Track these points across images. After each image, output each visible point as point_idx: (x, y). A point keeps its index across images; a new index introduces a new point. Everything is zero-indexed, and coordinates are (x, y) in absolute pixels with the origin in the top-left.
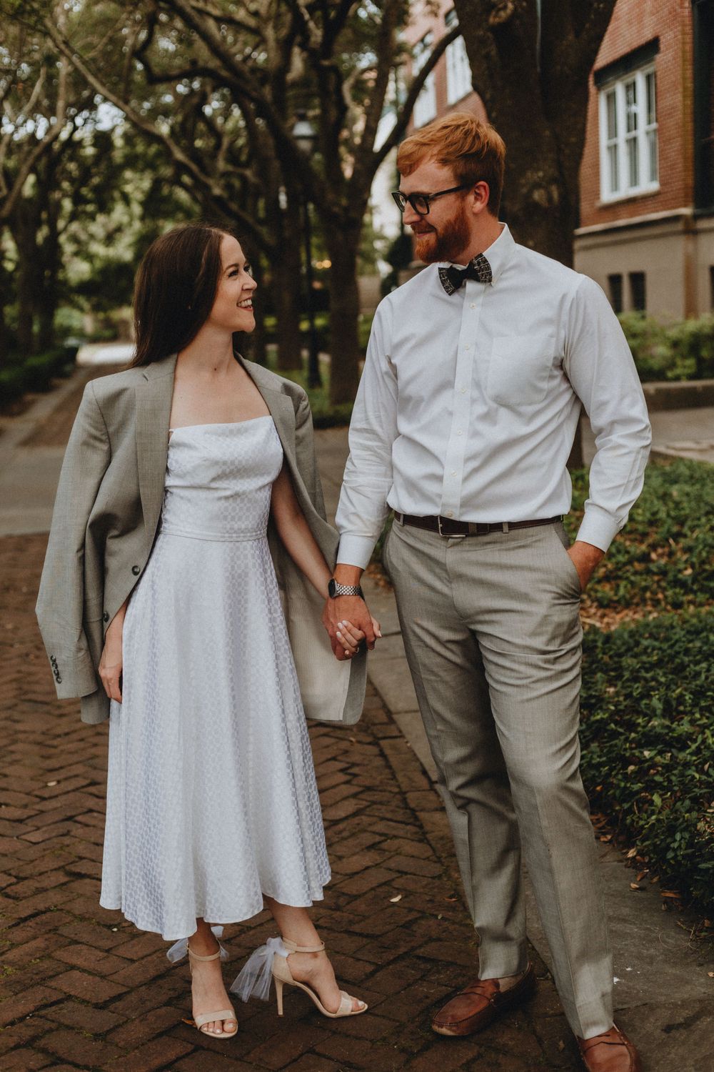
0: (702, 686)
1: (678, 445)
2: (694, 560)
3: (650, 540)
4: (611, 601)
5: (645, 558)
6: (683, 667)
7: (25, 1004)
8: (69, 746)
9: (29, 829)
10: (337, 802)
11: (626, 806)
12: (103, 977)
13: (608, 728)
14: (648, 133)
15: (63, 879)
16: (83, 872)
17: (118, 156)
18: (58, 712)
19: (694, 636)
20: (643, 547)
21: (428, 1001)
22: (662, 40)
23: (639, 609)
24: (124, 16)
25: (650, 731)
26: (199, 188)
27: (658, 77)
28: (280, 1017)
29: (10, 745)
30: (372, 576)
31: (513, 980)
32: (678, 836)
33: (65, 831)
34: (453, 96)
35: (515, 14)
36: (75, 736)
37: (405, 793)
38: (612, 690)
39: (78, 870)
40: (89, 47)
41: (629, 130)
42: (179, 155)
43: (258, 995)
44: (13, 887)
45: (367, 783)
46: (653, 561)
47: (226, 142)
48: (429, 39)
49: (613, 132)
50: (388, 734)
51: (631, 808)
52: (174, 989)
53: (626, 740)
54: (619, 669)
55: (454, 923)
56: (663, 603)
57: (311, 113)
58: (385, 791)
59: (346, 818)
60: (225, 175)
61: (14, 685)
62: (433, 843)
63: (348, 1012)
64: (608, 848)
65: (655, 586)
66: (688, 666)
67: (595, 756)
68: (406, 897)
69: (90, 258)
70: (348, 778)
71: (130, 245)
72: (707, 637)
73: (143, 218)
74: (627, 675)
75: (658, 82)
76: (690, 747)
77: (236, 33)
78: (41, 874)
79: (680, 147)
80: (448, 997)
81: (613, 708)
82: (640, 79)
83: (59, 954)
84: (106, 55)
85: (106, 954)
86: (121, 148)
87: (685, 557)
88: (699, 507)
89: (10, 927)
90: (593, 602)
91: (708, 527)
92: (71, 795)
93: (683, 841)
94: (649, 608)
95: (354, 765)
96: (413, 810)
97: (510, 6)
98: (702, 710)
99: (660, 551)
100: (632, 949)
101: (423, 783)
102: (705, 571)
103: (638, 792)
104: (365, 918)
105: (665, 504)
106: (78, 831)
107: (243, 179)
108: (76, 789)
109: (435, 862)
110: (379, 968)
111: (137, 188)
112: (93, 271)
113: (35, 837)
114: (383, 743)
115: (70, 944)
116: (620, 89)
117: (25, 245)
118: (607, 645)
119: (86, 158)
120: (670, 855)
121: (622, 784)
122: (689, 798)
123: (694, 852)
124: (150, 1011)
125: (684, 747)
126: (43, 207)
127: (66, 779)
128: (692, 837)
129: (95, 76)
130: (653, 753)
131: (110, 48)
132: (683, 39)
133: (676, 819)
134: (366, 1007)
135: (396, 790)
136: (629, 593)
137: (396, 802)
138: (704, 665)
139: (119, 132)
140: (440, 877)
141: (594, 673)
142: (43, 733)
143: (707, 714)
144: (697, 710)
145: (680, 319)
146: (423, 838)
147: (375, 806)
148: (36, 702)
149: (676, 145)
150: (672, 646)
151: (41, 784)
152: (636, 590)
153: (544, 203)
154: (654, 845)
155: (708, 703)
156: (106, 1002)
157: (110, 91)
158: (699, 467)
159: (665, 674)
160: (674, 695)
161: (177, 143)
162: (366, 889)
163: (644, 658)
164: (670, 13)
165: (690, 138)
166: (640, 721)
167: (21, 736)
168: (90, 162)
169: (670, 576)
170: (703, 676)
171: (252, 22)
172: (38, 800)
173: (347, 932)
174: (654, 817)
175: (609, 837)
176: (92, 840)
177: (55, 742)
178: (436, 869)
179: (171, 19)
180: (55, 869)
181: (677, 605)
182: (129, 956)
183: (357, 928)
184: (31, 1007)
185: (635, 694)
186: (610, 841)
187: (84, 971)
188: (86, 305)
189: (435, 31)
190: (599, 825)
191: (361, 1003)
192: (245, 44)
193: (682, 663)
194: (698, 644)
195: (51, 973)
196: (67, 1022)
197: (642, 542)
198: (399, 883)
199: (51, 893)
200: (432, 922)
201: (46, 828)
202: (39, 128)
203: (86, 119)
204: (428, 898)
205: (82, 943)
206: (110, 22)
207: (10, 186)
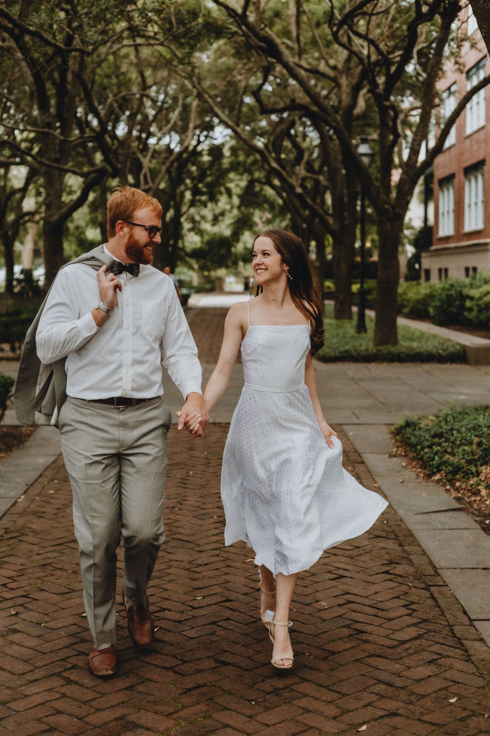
8: (209, 573)
9: (187, 628)
10: (403, 628)
12: (249, 735)
15: (214, 665)
16: (227, 661)
17: (226, 162)
18: (197, 549)
24: (240, 66)
26: (287, 187)
30: (414, 469)
33: (212, 632)
34: (470, 129)
36: (212, 566)
37: (452, 626)
39: (223, 659)
40: (213, 87)
42: (274, 165)
44: (180, 667)
45: (424, 617)
47: (306, 156)
48: (454, 89)
50: (436, 584)
57: (370, 138)
58: (437, 623)
59: (410, 640)
60: (303, 179)
62: (476, 663)
68: (460, 699)
69: (201, 233)
70: (410, 611)
71: (230, 225)
73: (239, 207)
77: (318, 80)
78: (198, 660)
83: (216, 716)
85: (249, 719)
86: (229, 157)
89: (180, 694)
92: (213, 607)
95: (413, 603)
96: (459, 639)
101: (467, 621)
104: (432, 712)
106: (220, 632)
107: (316, 181)
108: (217, 603)
109: (479, 677)
111: (237, 186)
112: (203, 242)
113: (192, 634)
114: (433, 589)
115: (223, 710)
119: (203, 163)
126: (172, 197)
127: (209, 596)
131: (228, 88)
135: (446, 623)
137: (446, 631)
139: (228, 146)
140: (483, 688)
142: (189, 563)
146: (468, 659)
147: (431, 634)
148: (182, 540)
151: (192, 598)
157: (227, 117)
162: (430, 692)
167: (173, 563)
168: (206, 165)
171: (331, 73)
172: (190, 608)
173: (419, 720)
176: (232, 639)
177: (198, 569)
178: (480, 682)
180: (208, 657)
182: (265, 721)
183: (426, 718)
187: (235, 729)
188: (196, 266)
189: (458, 82)
192: (324, 87)
195: (213, 728)
198: (454, 689)
199: (206, 674)
200: (481, 719)
201: (197, 629)
202: (173, 141)
203: (206, 137)
204: (476, 702)
205: (232, 710)
206: (229, 70)
207: (153, 181)
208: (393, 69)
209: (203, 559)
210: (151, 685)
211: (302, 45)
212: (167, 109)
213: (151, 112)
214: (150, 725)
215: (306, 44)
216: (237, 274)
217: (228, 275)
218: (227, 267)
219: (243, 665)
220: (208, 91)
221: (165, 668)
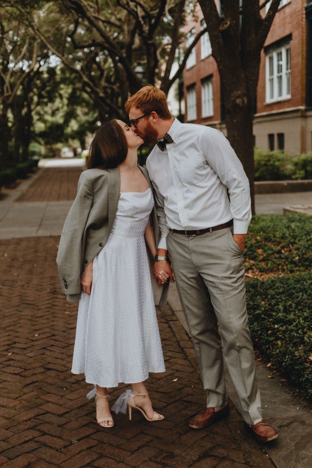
0: (299, 301)
1: (295, 206)
2: (300, 253)
3: (282, 245)
4: (264, 269)
5: (279, 252)
6: (293, 294)
7: (31, 414)
8: (43, 321)
9: (28, 352)
11: (267, 346)
12: (60, 405)
13: (261, 316)
14: (286, 74)
15: (43, 370)
16: (51, 368)
17: (58, 78)
18: (37, 308)
19: (297, 283)
20: (279, 248)
21: (187, 416)
22: (293, 35)
23: (276, 273)
24: (63, 19)
25: (278, 318)
26: (93, 93)
27: (291, 51)
28: (130, 421)
29: (18, 320)
31: (220, 408)
32: (287, 357)
33: (43, 353)
34: (203, 56)
35: (230, 26)
36: (45, 317)
37: (179, 341)
38: (263, 303)
39: (49, 367)
40: (48, 31)
41: (278, 72)
42: (86, 79)
43: (122, 411)
44: (23, 373)
46: (282, 253)
47: (105, 73)
48: (193, 31)
49: (272, 73)
50: (172, 319)
51: (269, 347)
52: (89, 410)
53: (268, 321)
54: (267, 294)
55: (198, 389)
56: (286, 271)
57: (142, 62)
58: (171, 341)
60: (105, 88)
61: (19, 297)
62: (190, 360)
63: (157, 419)
64: (260, 363)
65: (283, 264)
66: (294, 293)
67: (255, 327)
68: (179, 379)
69: (45, 122)
71: (62, 117)
72: (303, 283)
73: (68, 105)
74: (269, 297)
75: (291, 52)
76: (293, 324)
77: (111, 27)
78: (34, 368)
79: (300, 80)
80: (195, 415)
81: (263, 309)
82: (283, 51)
83: (42, 397)
84: (55, 35)
85: (61, 398)
86: (60, 75)
87: (296, 252)
88: (303, 232)
89: (23, 387)
90: (257, 269)
91: (306, 240)
92: (44, 340)
93: (289, 359)
94: (280, 272)
96: (182, 348)
97: (229, 23)
98: (299, 310)
99: (286, 249)
100: (268, 399)
101: (187, 338)
102: (304, 258)
103: (272, 341)
104: (163, 387)
105: (288, 230)
106: (48, 353)
107: (112, 89)
108: (47, 337)
109: (191, 367)
110: (168, 404)
111: (66, 92)
112: (46, 127)
113: (31, 355)
114: (171, 323)
115: (47, 394)
116: (275, 55)
117: (17, 115)
118: (262, 285)
119: (44, 78)
120: (284, 364)
121: (266, 338)
122: (292, 343)
123: (293, 363)
124: (79, 418)
125: (291, 324)
126: (25, 100)
127: (42, 333)
128: (293, 357)
129: (50, 44)
130: (279, 326)
131: (56, 32)
132: (302, 34)
133: (286, 351)
134: (164, 418)
135: (176, 340)
136: (272, 266)
137: (175, 345)
138: (301, 294)
139: (59, 68)
140: (192, 373)
141: (256, 296)
142: (32, 316)
143: (301, 312)
144: (296, 310)
145: (298, 153)
146: (186, 358)
147: (167, 346)
148: (28, 304)
149: (299, 79)
150: (288, 286)
151: (32, 335)
152: (275, 265)
153: (241, 104)
154: (278, 360)
155: (301, 308)
156: (62, 414)
157: (56, 50)
158: (304, 216)
159: (285, 297)
160: (288, 304)
161: (84, 73)
162: (163, 376)
163: (277, 290)
164: (297, 23)
165: (304, 76)
166: (274, 314)
167: (22, 317)
168: (46, 80)
169: (289, 260)
170: (300, 298)
171: (118, 23)
172: (31, 341)
173: (156, 391)
174: (278, 350)
175: (260, 359)
176: (54, 356)
177: (38, 319)
178: (191, 370)
179: (83, 20)
180: (40, 367)
181: (292, 272)
182: (70, 398)
183: (160, 390)
184: (33, 415)
185: (272, 304)
186: (261, 361)
187: (53, 403)
188: (42, 142)
189: (196, 28)
190: (257, 355)
191: (162, 416)
192: (115, 32)
193: (292, 292)
194: (299, 286)
195: (40, 404)
196: (48, 421)
197: (278, 245)
198: (176, 374)
199: (38, 375)
200: (189, 389)
201: (35, 352)
202: (24, 65)
203: (45, 62)
204: (188, 380)
205: (52, 393)
206: (57, 21)
207: (12, 90)
208: (153, 21)
209: (40, 313)
210: (6, 383)
211: (100, 5)
212: (19, 45)
213: (10, 48)
214: (4, 405)
215: (102, 5)
216: (69, 146)
217: (64, 147)
218: (61, 142)
219: (60, 369)
220: (44, 34)
221: (15, 374)
